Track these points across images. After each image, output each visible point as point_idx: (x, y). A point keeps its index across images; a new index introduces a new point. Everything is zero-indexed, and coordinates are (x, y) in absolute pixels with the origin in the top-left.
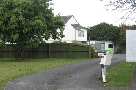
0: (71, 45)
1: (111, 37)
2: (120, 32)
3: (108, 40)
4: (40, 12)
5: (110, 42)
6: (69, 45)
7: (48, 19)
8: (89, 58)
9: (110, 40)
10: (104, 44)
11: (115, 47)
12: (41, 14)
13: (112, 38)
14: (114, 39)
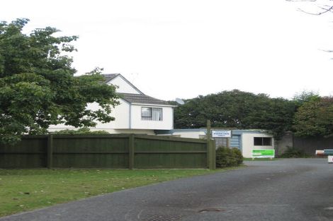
0: (135, 138)
1: (263, 121)
2: (296, 111)
3: (253, 128)
4: (27, 65)
5: (260, 132)
6: (128, 138)
7: (56, 81)
8: (208, 168)
9: (259, 127)
10: (237, 137)
11: (276, 143)
12: (32, 69)
13: (266, 124)
14: (273, 125)
